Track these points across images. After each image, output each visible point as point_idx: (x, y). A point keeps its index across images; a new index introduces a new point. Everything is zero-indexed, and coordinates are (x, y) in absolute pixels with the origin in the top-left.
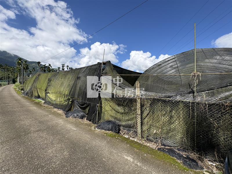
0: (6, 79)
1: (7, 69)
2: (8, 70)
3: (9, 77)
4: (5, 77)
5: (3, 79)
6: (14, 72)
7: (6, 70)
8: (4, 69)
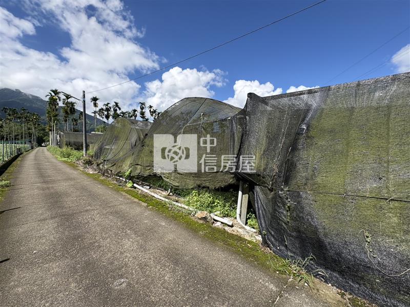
0: (25, 138)
1: (25, 118)
2: (28, 121)
3: (30, 135)
4: (22, 133)
5: (20, 137)
6: (39, 125)
7: (24, 120)
8: (19, 118)
